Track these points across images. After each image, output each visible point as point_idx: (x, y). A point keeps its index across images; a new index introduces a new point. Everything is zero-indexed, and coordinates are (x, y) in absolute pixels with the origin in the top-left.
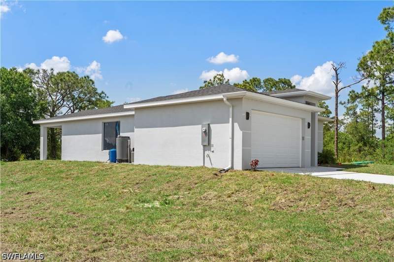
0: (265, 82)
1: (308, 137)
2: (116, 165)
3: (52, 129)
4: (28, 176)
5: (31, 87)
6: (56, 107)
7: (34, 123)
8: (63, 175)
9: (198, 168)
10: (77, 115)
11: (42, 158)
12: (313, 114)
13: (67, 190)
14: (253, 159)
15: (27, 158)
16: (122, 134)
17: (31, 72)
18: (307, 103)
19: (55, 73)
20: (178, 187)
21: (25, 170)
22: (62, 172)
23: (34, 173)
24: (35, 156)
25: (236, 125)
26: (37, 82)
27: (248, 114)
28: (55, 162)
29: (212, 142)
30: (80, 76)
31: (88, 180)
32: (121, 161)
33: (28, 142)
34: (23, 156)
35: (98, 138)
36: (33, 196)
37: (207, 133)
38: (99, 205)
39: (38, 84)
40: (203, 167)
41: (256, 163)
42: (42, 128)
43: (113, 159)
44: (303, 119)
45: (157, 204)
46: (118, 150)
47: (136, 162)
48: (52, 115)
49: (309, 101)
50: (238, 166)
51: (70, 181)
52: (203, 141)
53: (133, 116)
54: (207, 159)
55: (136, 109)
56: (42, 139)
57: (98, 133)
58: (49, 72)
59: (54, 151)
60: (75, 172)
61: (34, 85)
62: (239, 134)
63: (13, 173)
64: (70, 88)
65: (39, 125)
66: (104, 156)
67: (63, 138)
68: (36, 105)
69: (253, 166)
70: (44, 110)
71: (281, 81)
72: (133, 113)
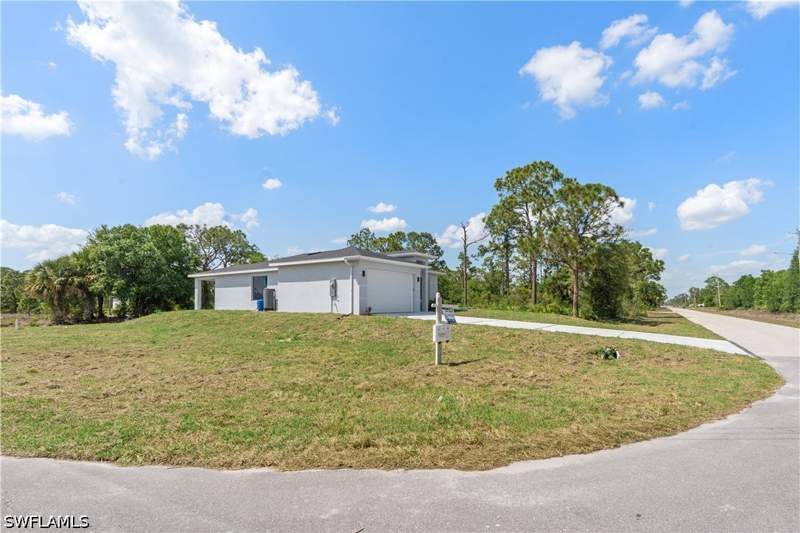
0: (409, 235)
1: (418, 289)
2: (264, 312)
3: (205, 282)
4: (186, 323)
5: (185, 242)
6: (208, 259)
7: (189, 276)
8: (218, 322)
9: (327, 314)
10: (229, 270)
11: (196, 308)
12: (423, 271)
13: (220, 333)
14: (368, 306)
15: (182, 308)
16: (269, 287)
17: (183, 227)
18: (418, 262)
19: (208, 228)
20: (308, 328)
21: (183, 318)
22: (215, 319)
23: (191, 321)
24: (190, 306)
25: (355, 281)
26: (190, 237)
27: (364, 272)
28: (209, 311)
29: (338, 293)
30: (232, 231)
31: (237, 325)
32: (267, 309)
33: (183, 293)
34: (177, 306)
35: (249, 290)
36: (193, 338)
37: (334, 287)
38: (246, 342)
39: (191, 237)
40: (331, 313)
41: (370, 309)
42: (196, 282)
43: (261, 308)
44: (414, 275)
45: (289, 340)
46: (265, 300)
47: (279, 311)
48: (205, 269)
49: (420, 259)
50: (357, 312)
51: (223, 326)
52: (331, 292)
53: (276, 271)
54: (334, 307)
55: (280, 267)
56: (196, 290)
57: (247, 285)
58: (202, 227)
59: (208, 301)
60: (227, 319)
61: (187, 239)
62: (357, 287)
63: (170, 321)
64: (223, 242)
65: (193, 279)
66: (253, 306)
67: (217, 290)
68: (189, 259)
69: (367, 311)
70: (197, 263)
71: (423, 235)
72: (276, 269)
